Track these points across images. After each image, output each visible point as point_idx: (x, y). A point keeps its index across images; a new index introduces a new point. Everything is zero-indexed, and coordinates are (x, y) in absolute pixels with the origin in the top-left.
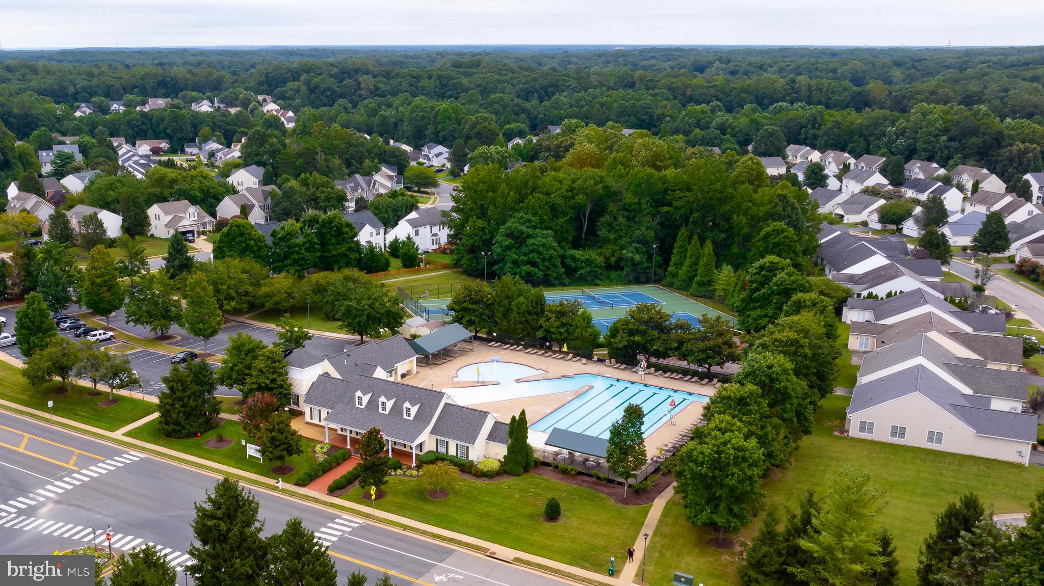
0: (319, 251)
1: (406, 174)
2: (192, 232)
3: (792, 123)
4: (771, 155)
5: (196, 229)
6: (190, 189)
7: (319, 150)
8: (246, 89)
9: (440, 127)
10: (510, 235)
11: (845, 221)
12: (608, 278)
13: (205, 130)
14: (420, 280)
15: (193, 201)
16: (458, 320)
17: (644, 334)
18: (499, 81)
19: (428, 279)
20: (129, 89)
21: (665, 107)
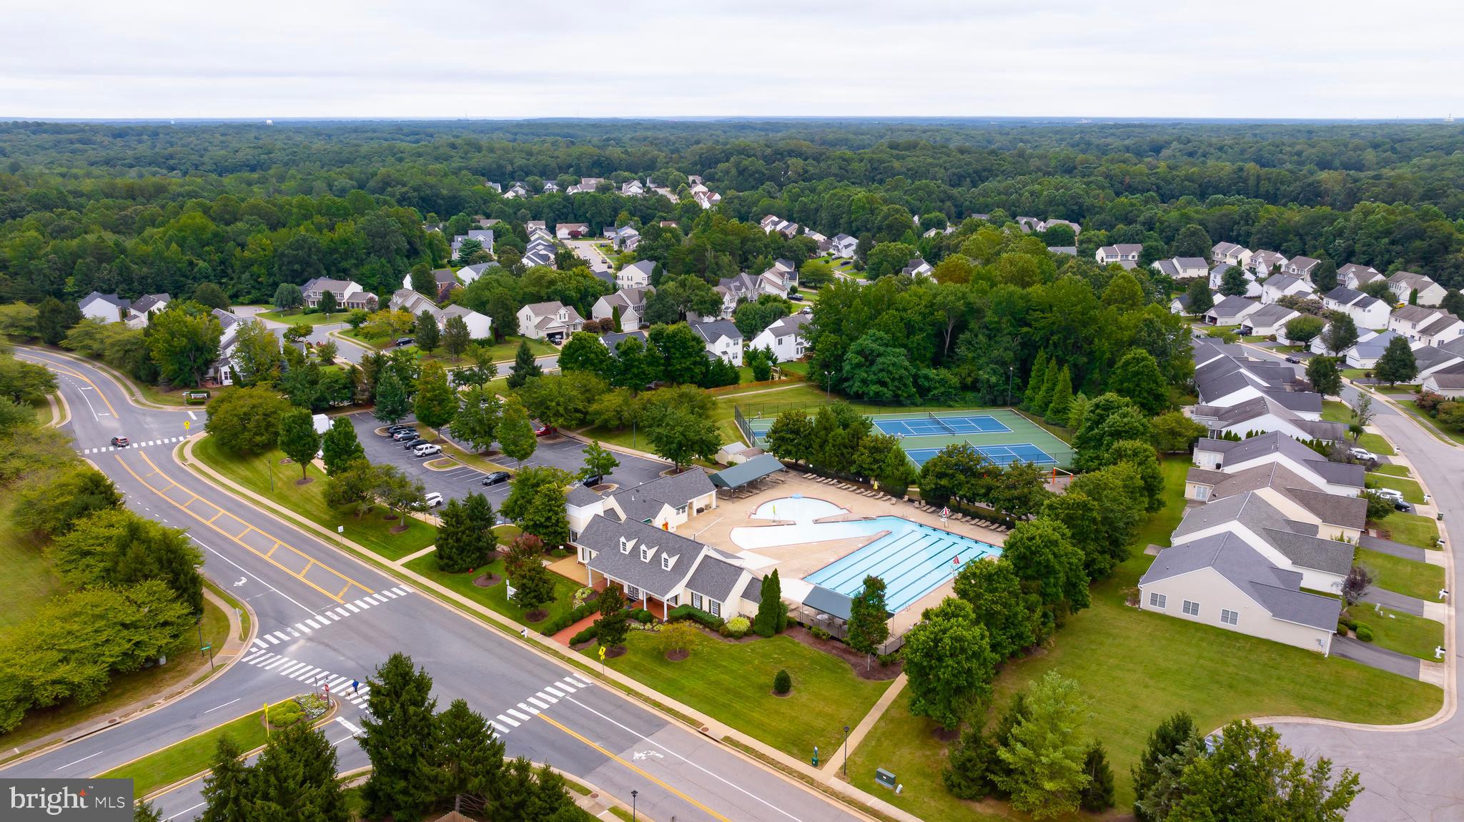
0: (663, 365)
1: (801, 270)
2: (561, 333)
3: (1225, 219)
4: (1193, 255)
5: (565, 331)
6: (566, 289)
7: (709, 247)
8: (678, 170)
9: (853, 216)
10: (860, 353)
11: (1254, 333)
12: (963, 399)
13: (623, 214)
14: (769, 395)
15: (566, 302)
16: (775, 450)
17: (952, 476)
18: (930, 164)
19: (778, 393)
20: (564, 168)
21: (1099, 197)
